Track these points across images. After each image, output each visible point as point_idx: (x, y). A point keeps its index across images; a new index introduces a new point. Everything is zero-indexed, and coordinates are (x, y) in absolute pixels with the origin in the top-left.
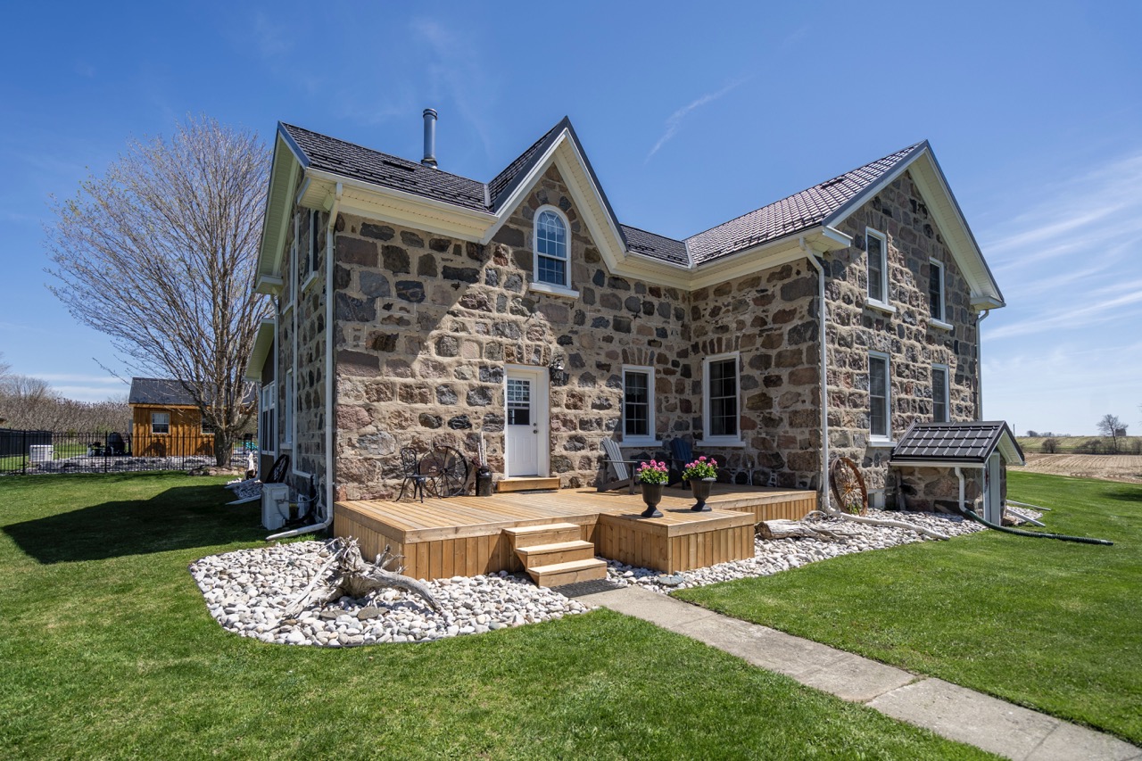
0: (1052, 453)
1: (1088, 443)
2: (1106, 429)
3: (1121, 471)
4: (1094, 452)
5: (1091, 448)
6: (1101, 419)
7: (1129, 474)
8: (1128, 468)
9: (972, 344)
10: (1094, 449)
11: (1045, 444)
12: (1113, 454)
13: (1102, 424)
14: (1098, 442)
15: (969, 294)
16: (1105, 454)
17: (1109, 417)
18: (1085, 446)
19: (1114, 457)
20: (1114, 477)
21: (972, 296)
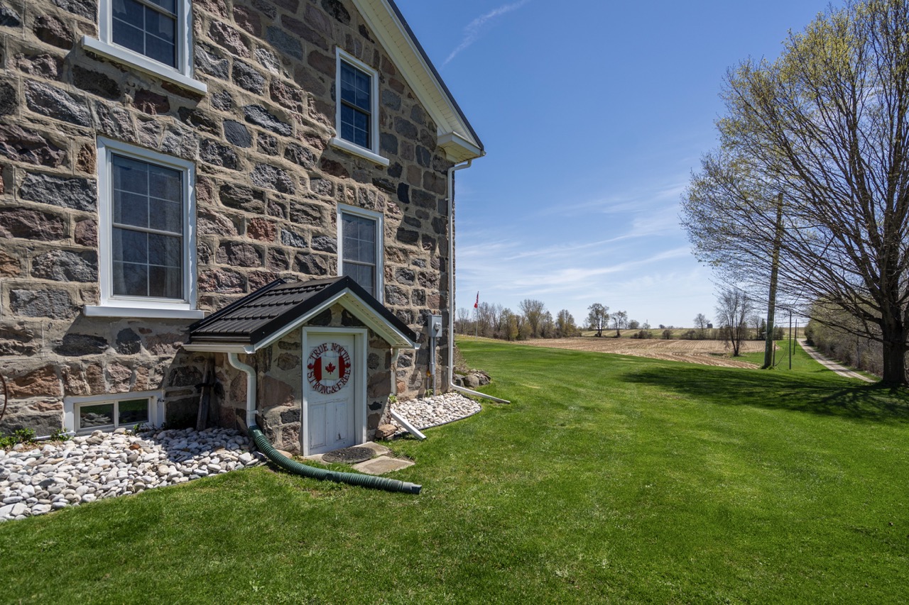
0: (668, 339)
1: (688, 333)
2: (698, 323)
3: (702, 351)
4: (691, 339)
5: (690, 336)
6: (696, 316)
7: (705, 353)
8: (706, 349)
9: (438, 196)
10: (691, 337)
11: (664, 333)
12: (702, 339)
13: (696, 320)
14: (694, 332)
15: (435, 131)
16: (697, 339)
17: (700, 315)
18: (686, 334)
19: (701, 341)
20: (697, 355)
21: (439, 134)
